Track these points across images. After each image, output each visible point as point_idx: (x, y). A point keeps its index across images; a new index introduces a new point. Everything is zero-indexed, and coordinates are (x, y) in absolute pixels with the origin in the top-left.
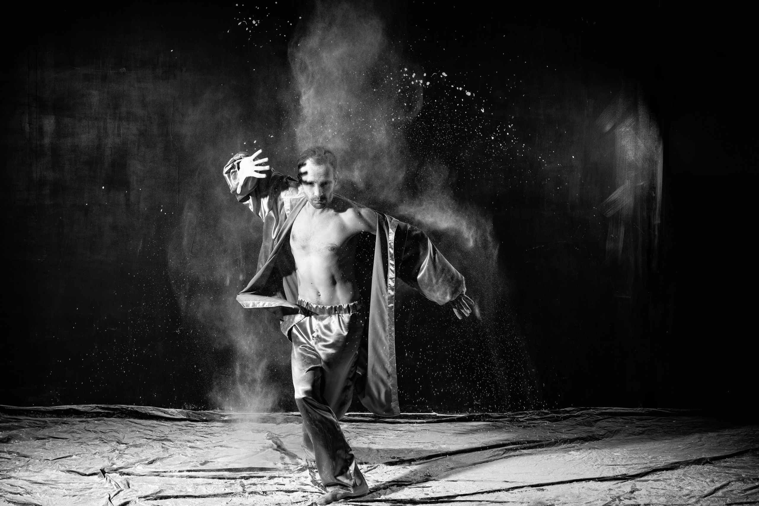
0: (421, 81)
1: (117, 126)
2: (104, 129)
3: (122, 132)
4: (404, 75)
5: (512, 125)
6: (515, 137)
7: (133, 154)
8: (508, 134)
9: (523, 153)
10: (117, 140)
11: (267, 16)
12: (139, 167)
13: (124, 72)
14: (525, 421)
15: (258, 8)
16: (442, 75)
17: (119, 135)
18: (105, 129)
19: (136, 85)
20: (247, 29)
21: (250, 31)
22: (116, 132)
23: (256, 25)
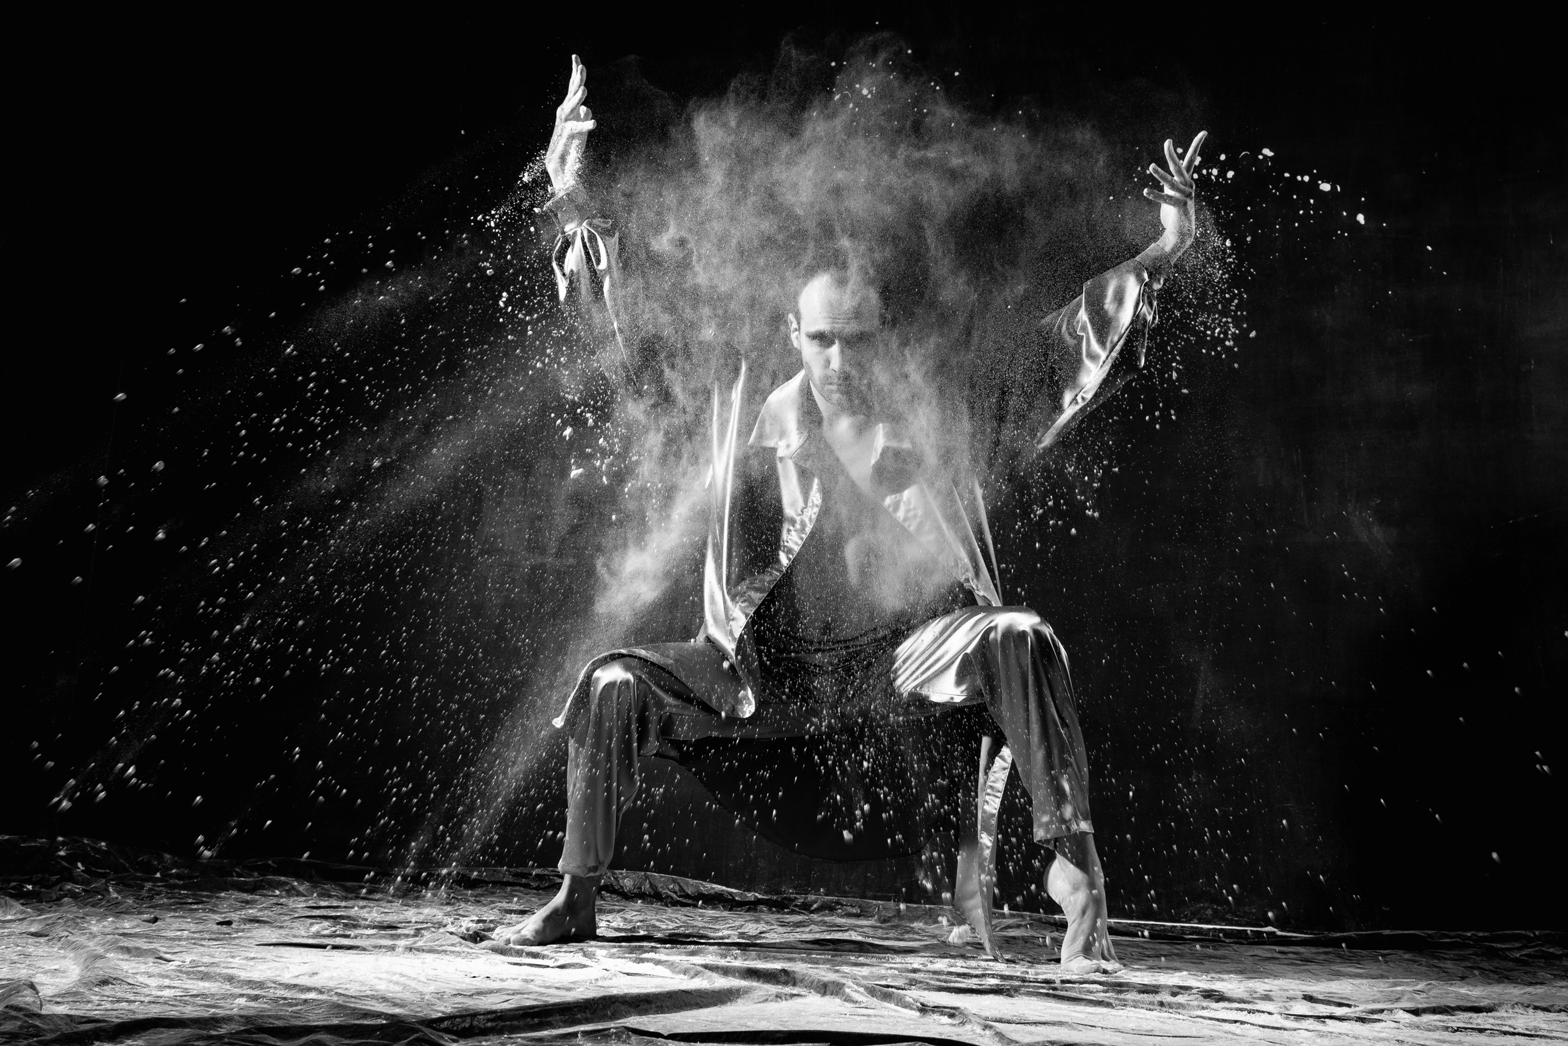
0: (1215, 172)
16: (1262, 154)
23: (869, 97)
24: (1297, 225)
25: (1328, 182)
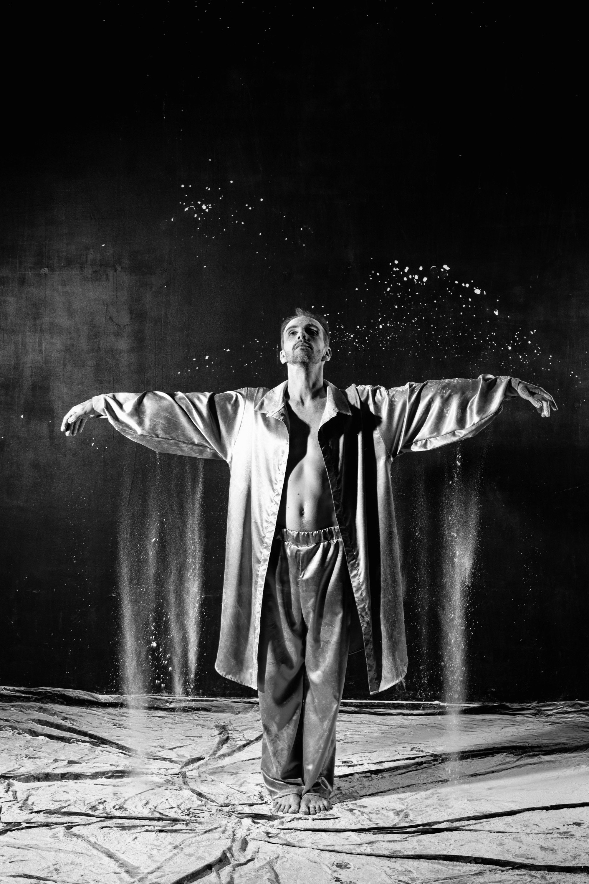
0: (416, 277)
1: (37, 340)
2: (22, 344)
3: (44, 347)
4: (395, 269)
5: (535, 331)
6: (538, 346)
7: (58, 375)
8: (529, 342)
9: (550, 367)
10: (38, 358)
11: (221, 198)
12: (65, 391)
13: (45, 274)
14: (555, 715)
15: (209, 189)
16: (443, 268)
17: (40, 351)
18: (24, 344)
19: (60, 289)
20: (196, 216)
21: (199, 219)
22: (37, 348)
23: (207, 210)
24: (461, 313)
25: (479, 289)
